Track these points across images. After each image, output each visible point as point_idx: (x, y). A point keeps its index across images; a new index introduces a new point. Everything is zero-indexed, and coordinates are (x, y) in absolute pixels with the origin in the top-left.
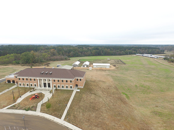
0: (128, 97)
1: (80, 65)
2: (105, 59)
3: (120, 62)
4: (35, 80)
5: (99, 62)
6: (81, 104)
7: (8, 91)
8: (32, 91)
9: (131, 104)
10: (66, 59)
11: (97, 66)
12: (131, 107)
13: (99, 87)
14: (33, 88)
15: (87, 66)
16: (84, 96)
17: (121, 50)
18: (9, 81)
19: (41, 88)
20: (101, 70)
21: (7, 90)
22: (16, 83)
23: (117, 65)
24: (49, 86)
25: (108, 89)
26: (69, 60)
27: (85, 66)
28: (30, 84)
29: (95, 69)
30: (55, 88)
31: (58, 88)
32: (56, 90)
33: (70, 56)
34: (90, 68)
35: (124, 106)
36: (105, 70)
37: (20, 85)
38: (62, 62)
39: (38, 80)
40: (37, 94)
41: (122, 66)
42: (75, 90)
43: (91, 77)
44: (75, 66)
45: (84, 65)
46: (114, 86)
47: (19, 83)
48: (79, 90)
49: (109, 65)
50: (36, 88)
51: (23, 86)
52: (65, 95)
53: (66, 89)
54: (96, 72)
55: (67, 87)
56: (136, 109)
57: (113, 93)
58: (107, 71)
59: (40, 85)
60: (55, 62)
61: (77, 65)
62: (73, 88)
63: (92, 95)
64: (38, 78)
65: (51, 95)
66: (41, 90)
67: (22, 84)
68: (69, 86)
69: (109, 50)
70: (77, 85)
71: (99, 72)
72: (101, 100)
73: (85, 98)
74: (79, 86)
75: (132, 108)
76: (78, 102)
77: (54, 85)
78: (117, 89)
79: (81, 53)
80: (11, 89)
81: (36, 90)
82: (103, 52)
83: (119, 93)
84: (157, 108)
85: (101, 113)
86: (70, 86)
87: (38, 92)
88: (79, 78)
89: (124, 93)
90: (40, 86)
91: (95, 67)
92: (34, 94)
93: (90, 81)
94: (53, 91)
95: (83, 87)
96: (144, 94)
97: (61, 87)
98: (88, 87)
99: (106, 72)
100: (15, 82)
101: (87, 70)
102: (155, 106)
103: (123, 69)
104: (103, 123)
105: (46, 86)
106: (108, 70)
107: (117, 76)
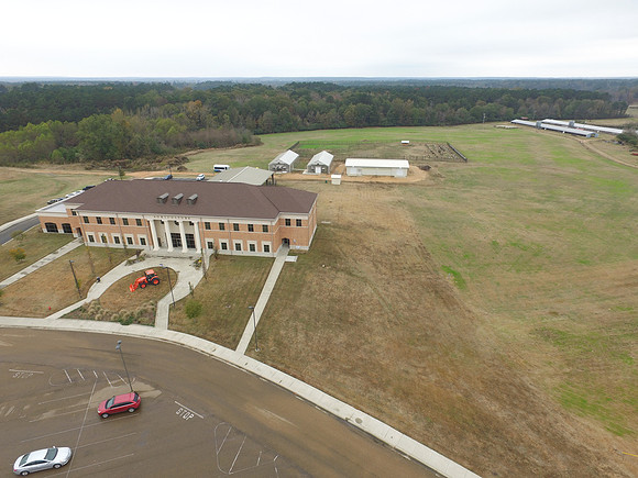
0: (461, 283)
1: (298, 166)
2: (392, 141)
3: (447, 154)
4: (139, 222)
5: (370, 152)
6: (302, 303)
7: (54, 262)
8: (134, 262)
9: (468, 304)
10: (246, 143)
11: (359, 168)
12: (467, 314)
13: (364, 247)
14: (138, 252)
15: (325, 170)
16: (311, 277)
17: (458, 103)
18: (52, 227)
19: (163, 252)
20: (376, 183)
21: (51, 257)
22: (75, 235)
23: (436, 163)
24: (191, 244)
25: (396, 253)
26: (259, 143)
27: (318, 170)
28: (126, 236)
29: (353, 180)
30: (212, 251)
31: (221, 251)
32: (216, 256)
33: (260, 130)
34: (336, 178)
35: (445, 310)
36: (391, 186)
37: (92, 240)
38: (232, 151)
39: (152, 224)
40: (151, 272)
41: (454, 169)
42: (282, 259)
43: (336, 211)
44: (279, 170)
45: (314, 166)
46: (415, 245)
47: (88, 233)
48: (293, 259)
49: (405, 164)
50: (146, 249)
51: (103, 245)
52: (248, 276)
53: (249, 253)
54: (356, 192)
55: (252, 248)
56: (483, 322)
57: (412, 270)
58: (396, 190)
59: (159, 239)
60: (208, 153)
61: (285, 164)
62: (274, 251)
63: (339, 274)
64: (150, 218)
65: (200, 274)
66: (165, 258)
67: (97, 236)
68: (259, 244)
69: (410, 103)
70: (286, 242)
71: (367, 194)
72: (368, 290)
73: (315, 287)
74: (295, 243)
75: (471, 320)
76: (291, 297)
77: (207, 240)
78: (426, 256)
79: (304, 115)
80: (61, 252)
81: (148, 257)
82: (385, 111)
83: (431, 269)
84: (555, 319)
85: (367, 334)
86: (264, 243)
87: (156, 263)
88: (293, 217)
89: (449, 270)
90: (160, 245)
91: (352, 172)
92: (143, 272)
93: (334, 227)
94: (207, 262)
95: (307, 248)
96: (518, 271)
97: (232, 249)
98: (327, 249)
99: (393, 191)
100: (73, 229)
101: (322, 186)
102: (547, 311)
103: (454, 182)
104: (371, 363)
105: (180, 245)
106: (400, 184)
107: (429, 209)
